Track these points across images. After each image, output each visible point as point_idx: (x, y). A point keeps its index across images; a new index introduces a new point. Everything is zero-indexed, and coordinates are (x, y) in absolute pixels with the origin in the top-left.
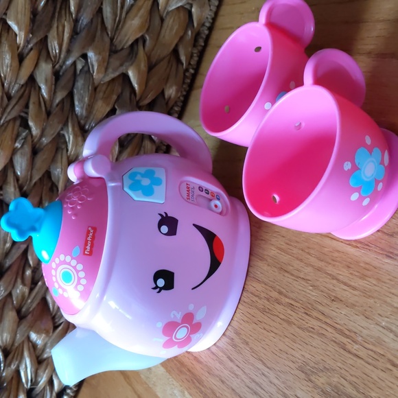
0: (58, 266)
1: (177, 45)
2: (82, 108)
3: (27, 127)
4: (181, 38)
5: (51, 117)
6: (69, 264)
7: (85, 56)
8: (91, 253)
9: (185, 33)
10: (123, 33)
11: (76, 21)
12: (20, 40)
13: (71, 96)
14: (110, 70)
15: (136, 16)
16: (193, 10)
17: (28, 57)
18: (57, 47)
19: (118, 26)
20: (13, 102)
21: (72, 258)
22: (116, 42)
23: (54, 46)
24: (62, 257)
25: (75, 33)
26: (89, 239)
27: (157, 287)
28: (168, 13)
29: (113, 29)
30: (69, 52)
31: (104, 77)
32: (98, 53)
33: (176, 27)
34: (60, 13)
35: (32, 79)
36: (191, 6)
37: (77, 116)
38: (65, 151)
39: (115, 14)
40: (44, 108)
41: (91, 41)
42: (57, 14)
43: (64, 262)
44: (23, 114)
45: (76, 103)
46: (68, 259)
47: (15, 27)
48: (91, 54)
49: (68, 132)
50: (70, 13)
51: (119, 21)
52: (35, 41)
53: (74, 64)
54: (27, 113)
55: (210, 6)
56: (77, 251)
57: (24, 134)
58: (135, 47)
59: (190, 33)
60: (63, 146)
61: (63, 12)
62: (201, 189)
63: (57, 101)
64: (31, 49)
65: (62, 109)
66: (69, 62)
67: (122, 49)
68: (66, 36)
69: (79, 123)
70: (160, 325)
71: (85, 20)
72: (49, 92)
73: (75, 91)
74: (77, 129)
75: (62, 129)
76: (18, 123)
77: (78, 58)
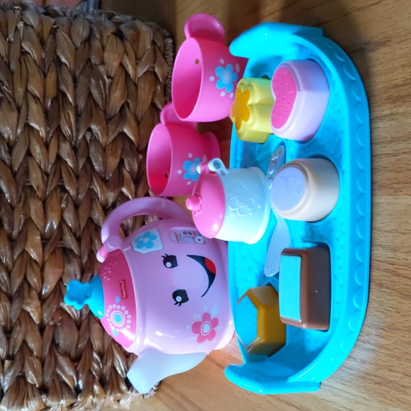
0: (110, 314)
1: (152, 99)
2: (99, 166)
3: (65, 191)
4: (154, 94)
5: (80, 179)
6: (116, 309)
7: (90, 130)
8: (127, 296)
9: (156, 88)
10: (111, 105)
11: (76, 107)
12: (42, 133)
13: (89, 160)
14: (110, 133)
15: (116, 89)
16: (156, 70)
17: (51, 144)
18: (69, 130)
19: (106, 101)
20: (51, 177)
21: (117, 304)
22: (108, 112)
23: (66, 130)
24: (110, 307)
25: (78, 116)
26: (123, 288)
27: (177, 303)
28: (138, 79)
29: (103, 104)
30: (78, 130)
31: (108, 139)
32: (98, 124)
33: (147, 87)
34: (63, 106)
35: (59, 158)
36: (154, 68)
37: (97, 173)
38: (97, 200)
39: (101, 93)
40: (73, 175)
41: (90, 117)
42: (61, 108)
43: (113, 310)
44: (60, 184)
45: (94, 164)
46: (114, 306)
47: (36, 126)
48: (93, 127)
49: (95, 186)
50: (70, 104)
51: (106, 97)
52: (52, 131)
53: (84, 137)
54: (63, 182)
55: (167, 63)
56: (118, 299)
57: (65, 197)
58: (123, 111)
59: (159, 87)
60: (95, 197)
61: (65, 104)
62: (185, 233)
63: (81, 167)
64: (52, 137)
65: (86, 171)
66: (80, 137)
67: (114, 115)
68: (72, 120)
69: (101, 177)
70: (189, 327)
71: (82, 104)
72: (73, 163)
73: (91, 156)
74: (100, 181)
75: (90, 185)
76: (59, 190)
77: (85, 133)
